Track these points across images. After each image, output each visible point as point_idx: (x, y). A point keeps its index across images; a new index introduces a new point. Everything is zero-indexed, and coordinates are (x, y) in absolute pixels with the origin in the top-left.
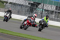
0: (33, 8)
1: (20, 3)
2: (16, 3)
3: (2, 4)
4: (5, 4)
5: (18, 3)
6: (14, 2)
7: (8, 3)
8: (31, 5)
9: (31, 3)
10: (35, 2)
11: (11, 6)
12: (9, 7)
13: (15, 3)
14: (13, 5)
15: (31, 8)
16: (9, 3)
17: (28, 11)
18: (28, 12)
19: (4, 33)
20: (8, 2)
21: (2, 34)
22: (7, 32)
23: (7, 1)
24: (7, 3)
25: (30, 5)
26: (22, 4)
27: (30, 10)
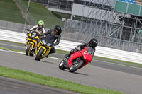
0: (130, 29)
2: (90, 17)
3: (57, 18)
4: (64, 19)
5: (94, 17)
6: (86, 16)
7: (72, 17)
8: (126, 22)
9: (126, 18)
10: (134, 16)
11: (79, 24)
12: (73, 26)
13: (87, 18)
14: (84, 21)
16: (74, 19)
17: (119, 36)
18: (119, 38)
19: (61, 88)
21: (56, 89)
22: (67, 86)
23: (69, 12)
24: (70, 18)
25: (124, 23)
26: (103, 19)
27: (124, 33)
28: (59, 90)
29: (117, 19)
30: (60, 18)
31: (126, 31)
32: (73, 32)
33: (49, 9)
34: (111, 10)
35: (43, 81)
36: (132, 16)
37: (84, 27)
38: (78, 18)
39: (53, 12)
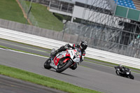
0: (129, 34)
1: (99, 22)
2: (90, 20)
4: (64, 21)
5: (94, 21)
6: (86, 18)
7: (72, 20)
8: (125, 27)
9: (126, 23)
10: (134, 21)
11: (79, 27)
12: (74, 28)
13: (87, 21)
14: (84, 24)
15: (124, 33)
16: (74, 21)
17: (118, 40)
18: (117, 42)
19: (57, 89)
20: (71, 17)
22: (64, 87)
23: (70, 15)
24: (70, 20)
25: (123, 27)
26: (103, 23)
27: (123, 37)
28: (55, 90)
29: (117, 23)
30: (61, 19)
31: (125, 35)
32: (73, 34)
34: (111, 14)
35: (40, 81)
39: (54, 13)
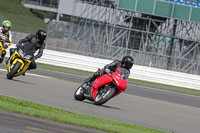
0: (140, 34)
1: (96, 19)
2: (84, 16)
3: (38, 19)
4: (47, 20)
5: (89, 17)
6: (78, 14)
7: (58, 17)
8: (134, 23)
10: (146, 16)
11: (68, 27)
12: (60, 30)
13: (79, 18)
14: (75, 22)
16: (61, 19)
17: (125, 43)
18: (124, 46)
19: (43, 118)
20: (56, 14)
22: (53, 115)
23: (54, 10)
24: (55, 18)
25: (131, 25)
26: (103, 20)
27: (131, 39)
29: (122, 19)
30: (42, 18)
31: (134, 36)
32: (60, 37)
33: (27, 5)
34: (113, 7)
35: (18, 108)
36: (143, 15)
37: (75, 31)
38: (66, 18)
39: (31, 10)
